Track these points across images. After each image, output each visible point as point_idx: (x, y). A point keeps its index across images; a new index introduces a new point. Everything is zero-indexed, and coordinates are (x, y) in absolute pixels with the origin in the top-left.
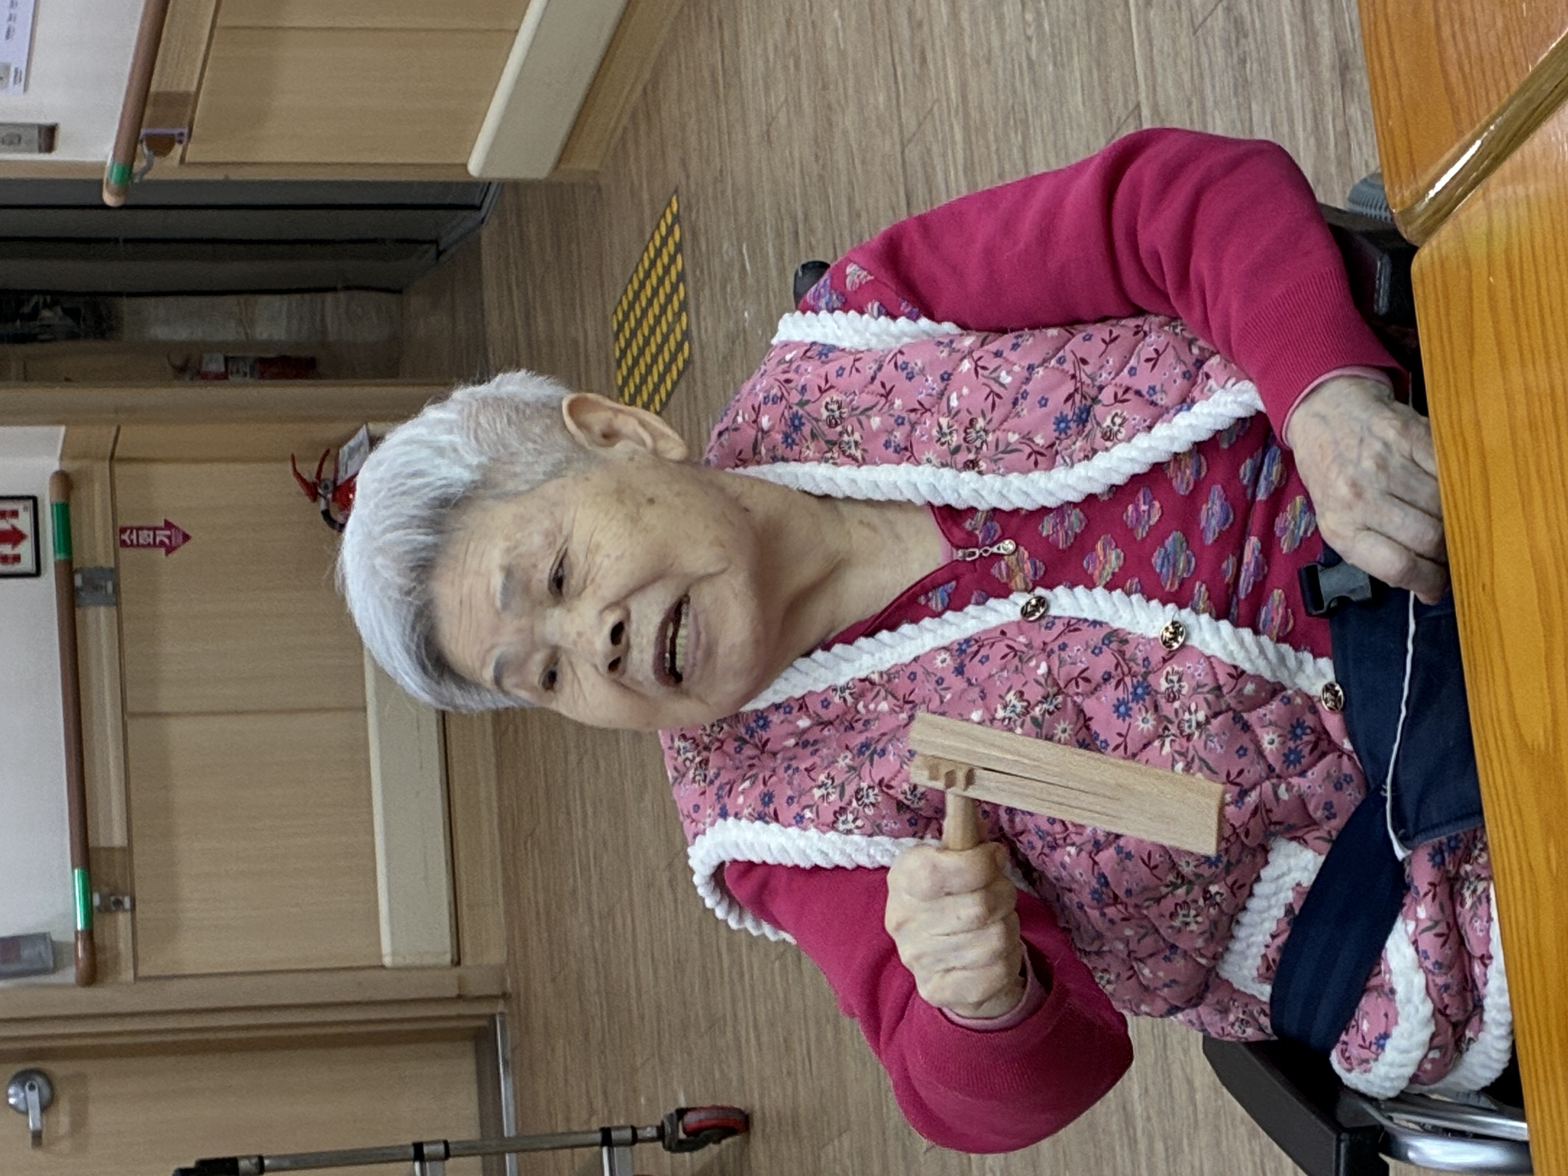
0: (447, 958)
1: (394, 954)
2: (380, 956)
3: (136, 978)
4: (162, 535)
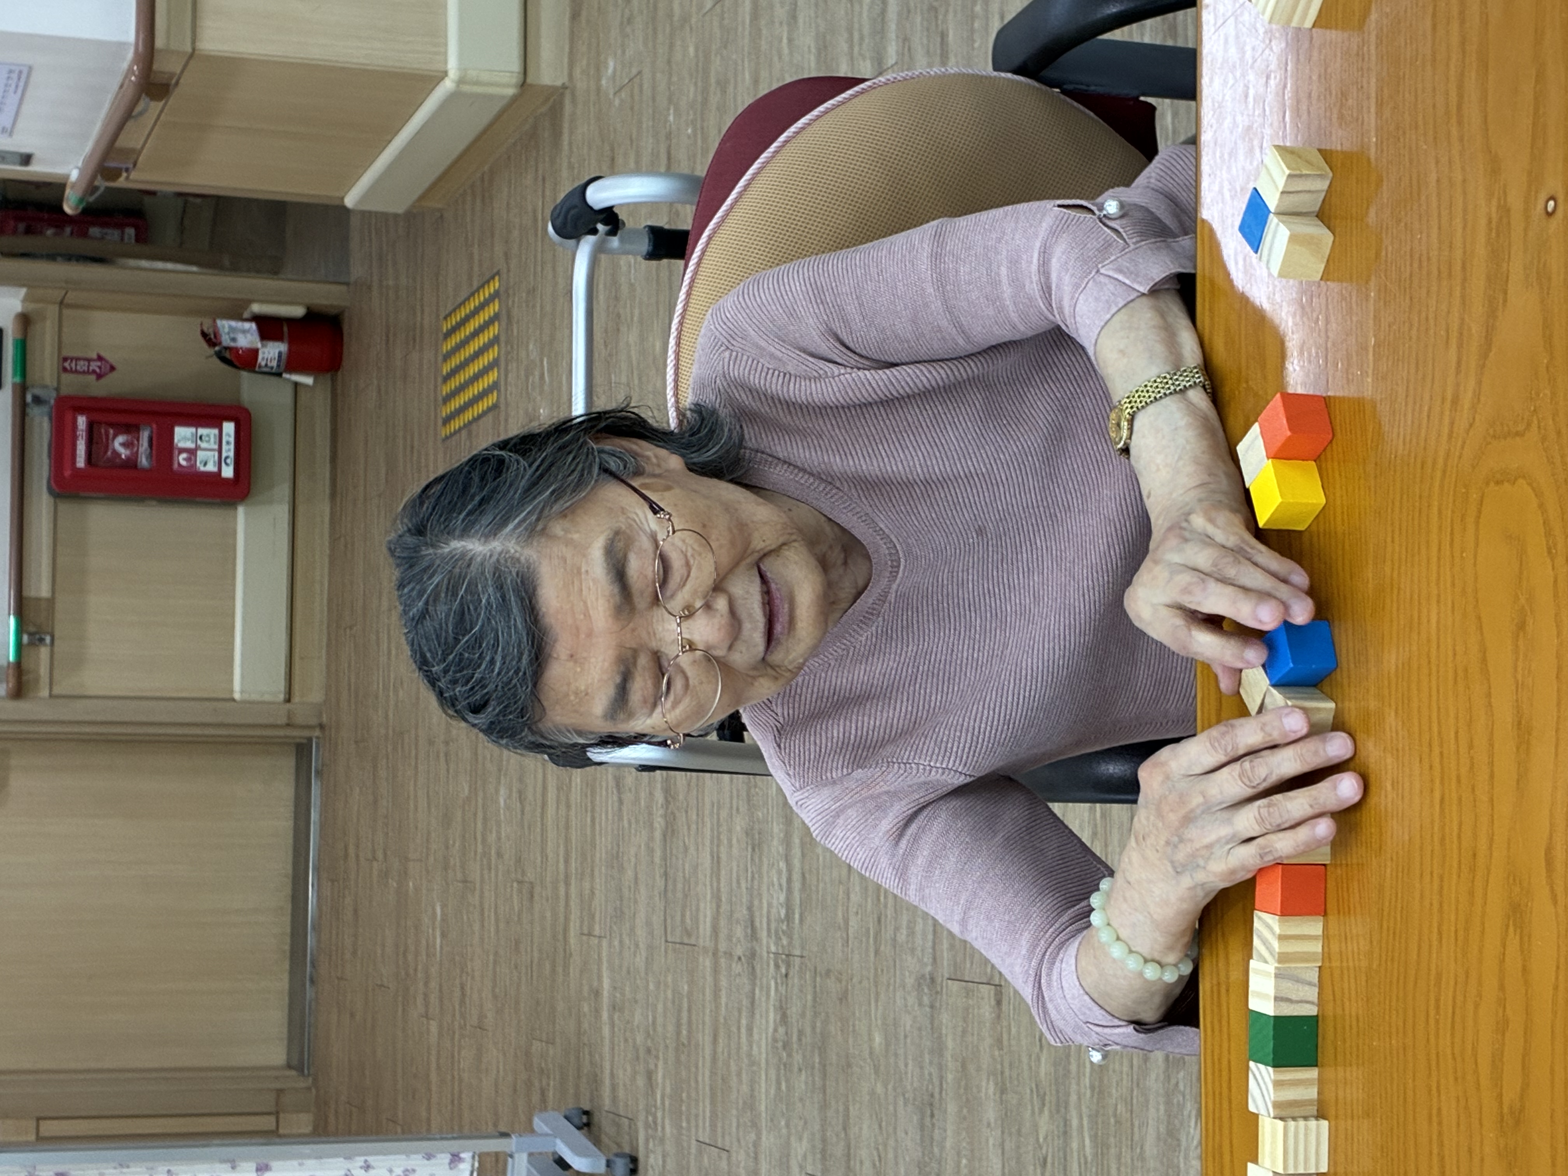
0: (281, 697)
1: (242, 692)
2: (232, 691)
3: (51, 696)
4: (94, 366)
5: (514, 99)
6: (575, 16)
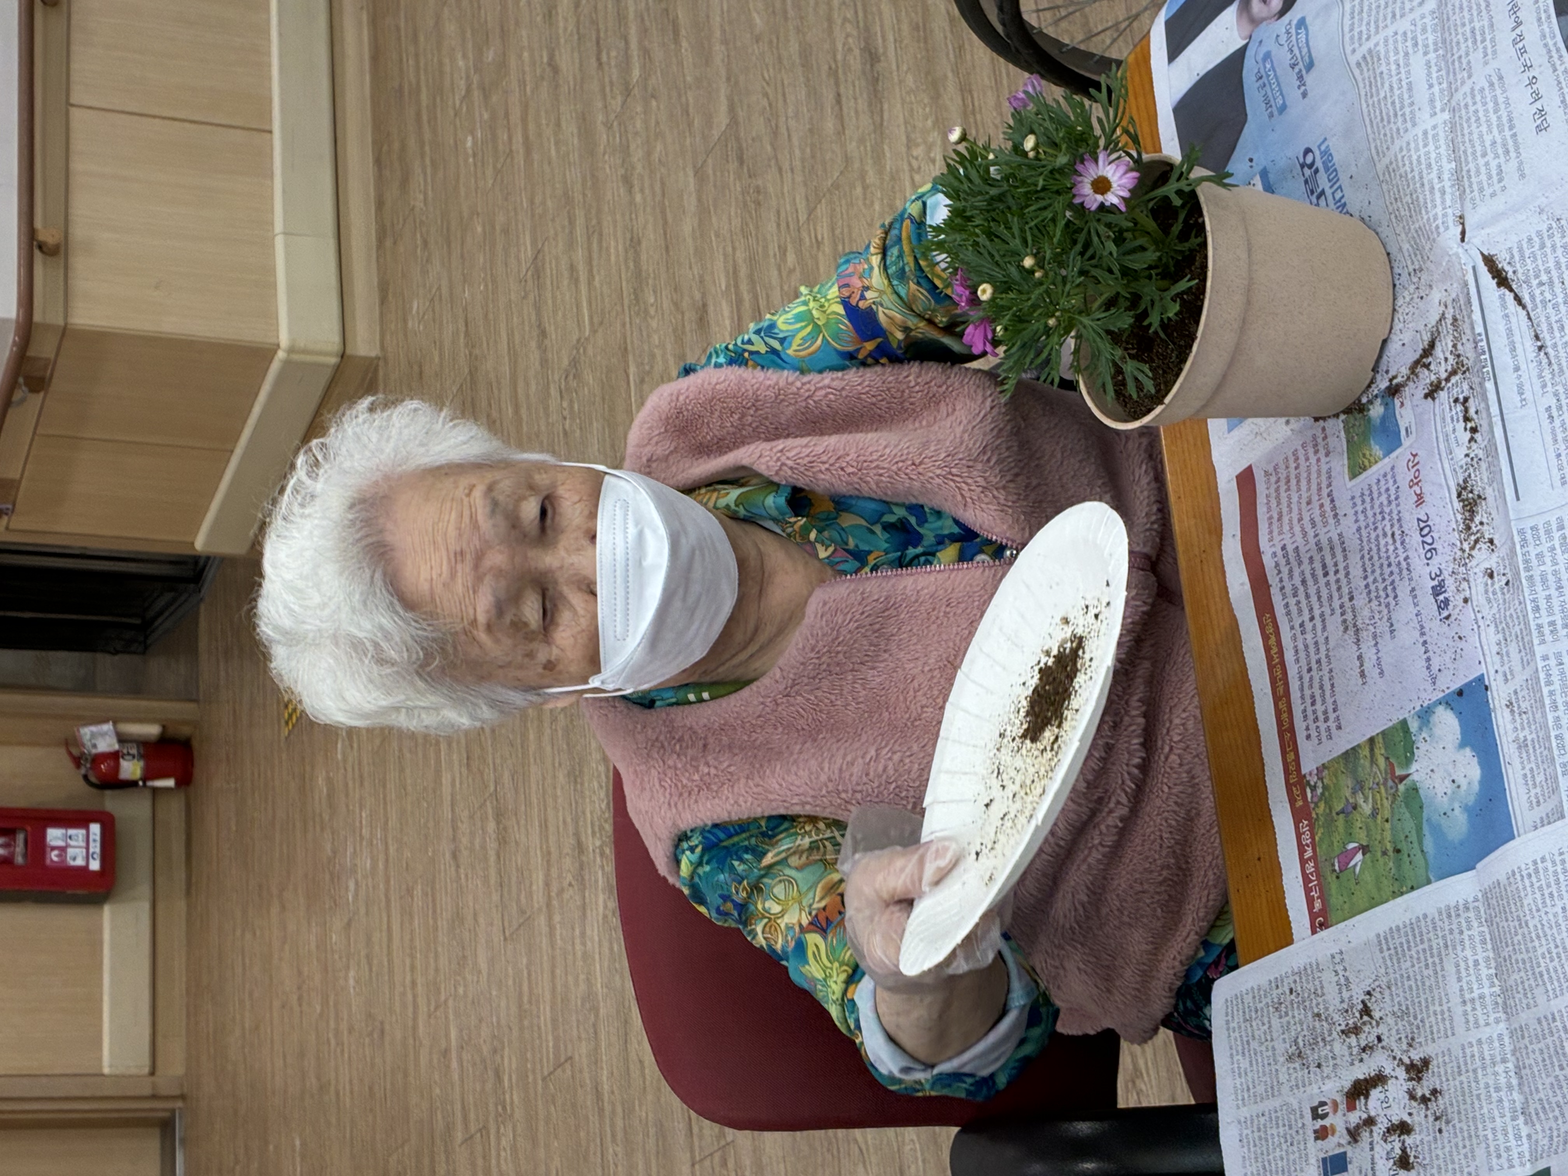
0: (146, 1070)
1: (111, 1066)
2: (101, 1066)
5: (336, 371)
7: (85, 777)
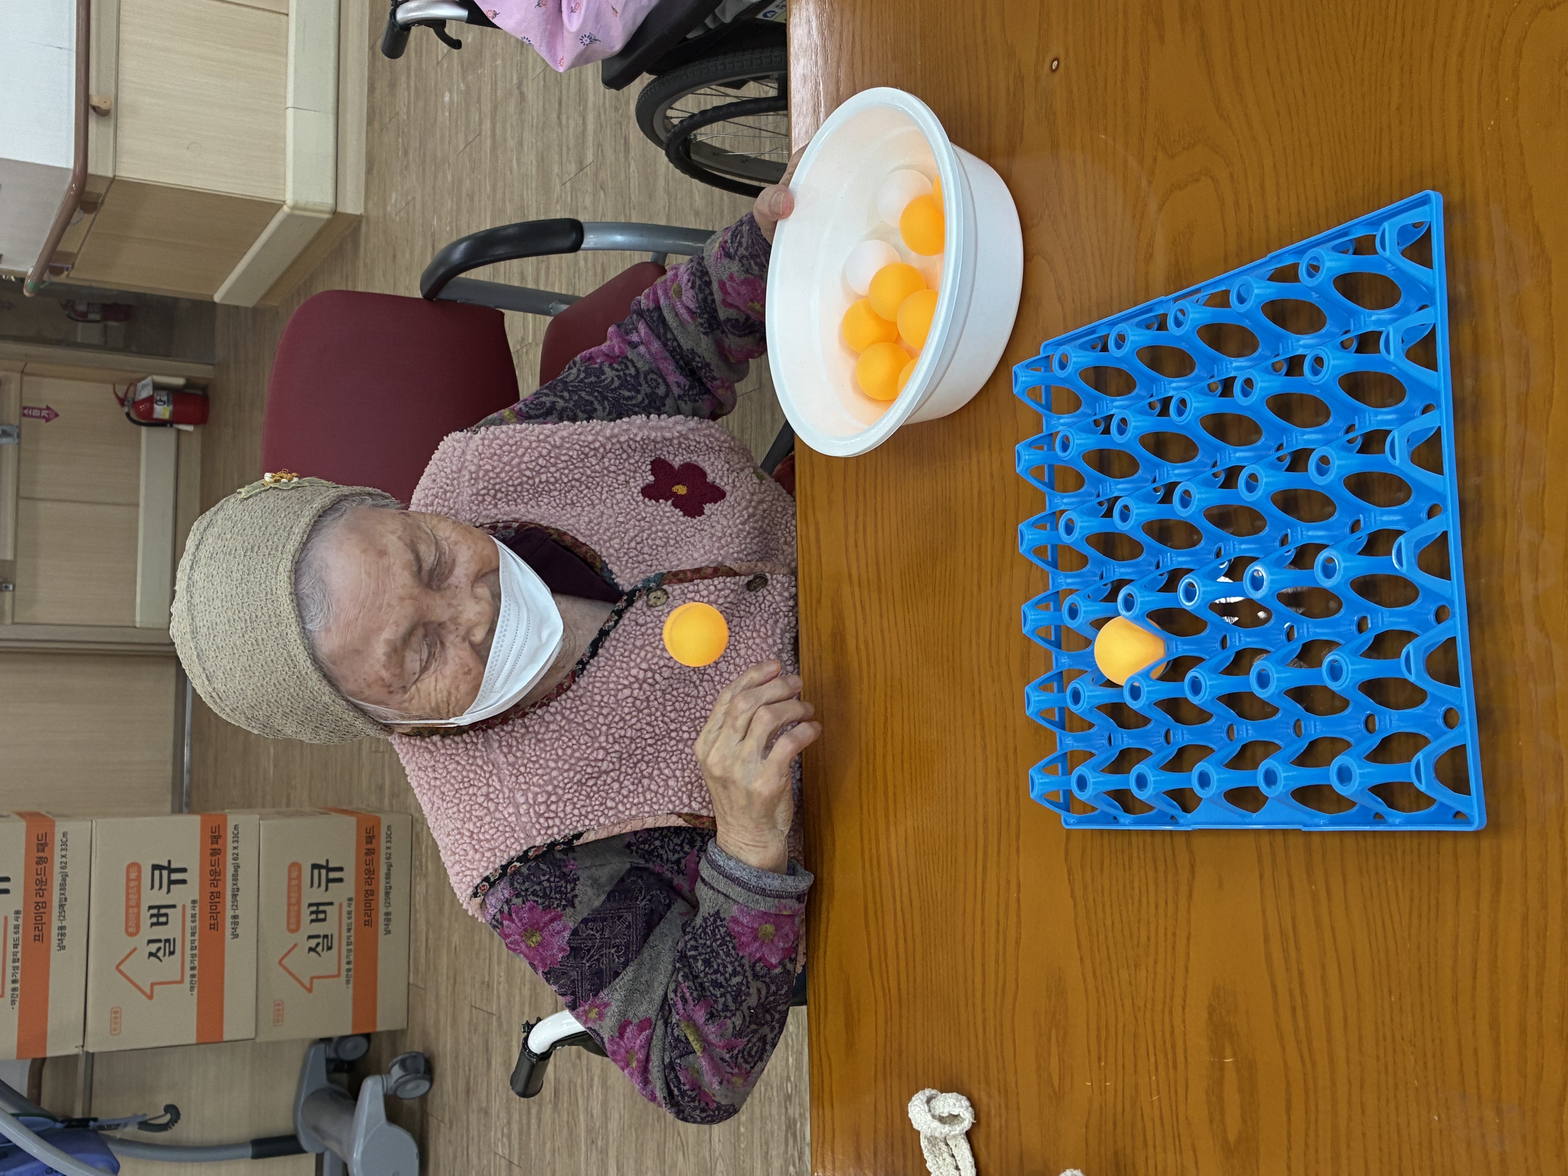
1: (141, 622)
2: (134, 622)
3: (13, 623)
4: (44, 413)
5: (329, 222)
6: (369, 171)
7: (128, 414)
